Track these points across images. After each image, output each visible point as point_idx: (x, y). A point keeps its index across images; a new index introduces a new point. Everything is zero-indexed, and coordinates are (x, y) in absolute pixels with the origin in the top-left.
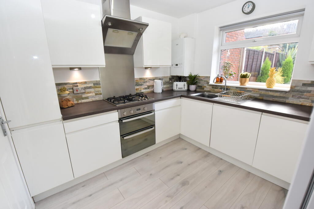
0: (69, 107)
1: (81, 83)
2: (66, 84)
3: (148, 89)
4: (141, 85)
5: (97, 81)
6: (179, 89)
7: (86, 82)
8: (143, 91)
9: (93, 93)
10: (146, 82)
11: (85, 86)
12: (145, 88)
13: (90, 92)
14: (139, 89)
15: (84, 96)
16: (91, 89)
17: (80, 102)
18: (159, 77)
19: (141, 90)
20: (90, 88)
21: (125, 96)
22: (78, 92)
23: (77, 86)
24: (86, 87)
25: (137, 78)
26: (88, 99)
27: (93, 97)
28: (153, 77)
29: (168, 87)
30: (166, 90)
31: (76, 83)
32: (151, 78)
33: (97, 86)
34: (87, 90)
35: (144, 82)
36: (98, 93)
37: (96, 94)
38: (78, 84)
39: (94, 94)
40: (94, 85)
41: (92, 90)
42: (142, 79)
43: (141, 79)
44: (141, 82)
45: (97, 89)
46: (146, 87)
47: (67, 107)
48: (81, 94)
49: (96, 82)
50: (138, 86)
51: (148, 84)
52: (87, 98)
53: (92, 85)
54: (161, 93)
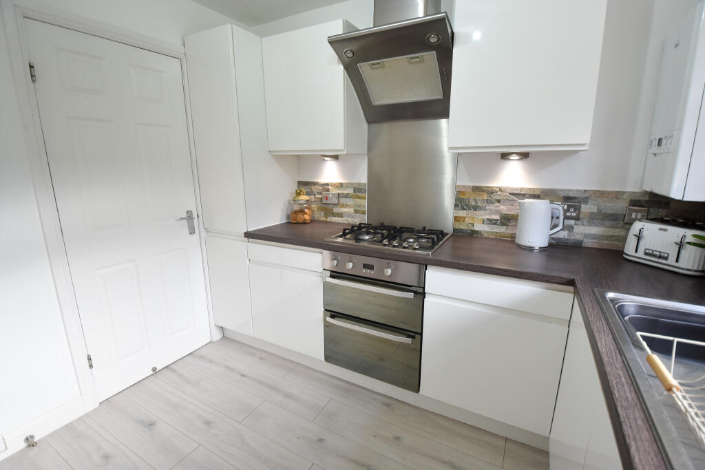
0: (298, 223)
1: (334, 185)
2: (315, 184)
3: (503, 224)
4: (476, 208)
5: (360, 184)
6: (646, 254)
7: (341, 184)
8: (479, 227)
9: (350, 208)
10: (499, 201)
11: (340, 192)
12: (491, 222)
13: (346, 206)
14: (467, 220)
15: (336, 210)
16: (348, 199)
17: (329, 219)
18: (562, 190)
19: (473, 225)
20: (347, 196)
21: (398, 228)
22: (328, 202)
23: (328, 190)
24: (342, 194)
25: (464, 187)
26: (342, 217)
27: (349, 215)
28: (530, 189)
29: (601, 237)
30: (596, 246)
31: (328, 184)
32: (522, 189)
33: (359, 194)
34: (343, 201)
35: (488, 201)
36: (359, 209)
37: (356, 211)
38: (330, 187)
39: (352, 210)
40: (355, 191)
41: (350, 201)
42: (483, 191)
43: (476, 189)
44: (475, 200)
45: (358, 201)
46: (497, 217)
47: (295, 222)
48: (331, 206)
49: (358, 187)
50: (463, 209)
51: (504, 209)
52: (340, 215)
53: (350, 191)
54: (542, 249)
